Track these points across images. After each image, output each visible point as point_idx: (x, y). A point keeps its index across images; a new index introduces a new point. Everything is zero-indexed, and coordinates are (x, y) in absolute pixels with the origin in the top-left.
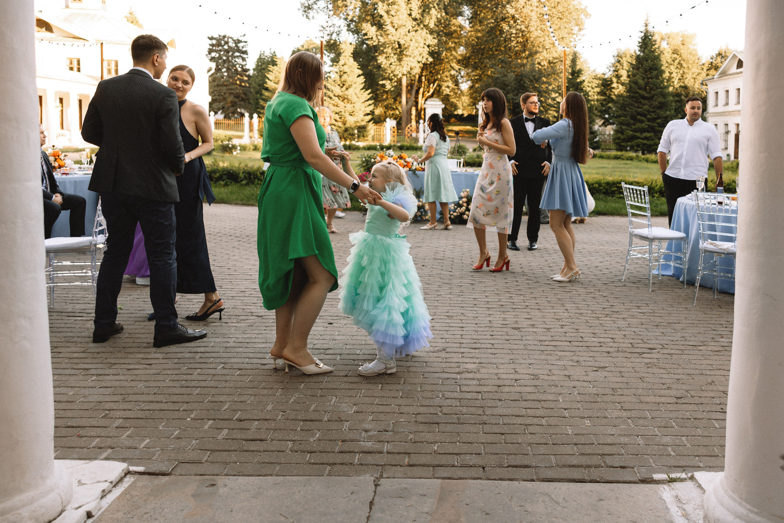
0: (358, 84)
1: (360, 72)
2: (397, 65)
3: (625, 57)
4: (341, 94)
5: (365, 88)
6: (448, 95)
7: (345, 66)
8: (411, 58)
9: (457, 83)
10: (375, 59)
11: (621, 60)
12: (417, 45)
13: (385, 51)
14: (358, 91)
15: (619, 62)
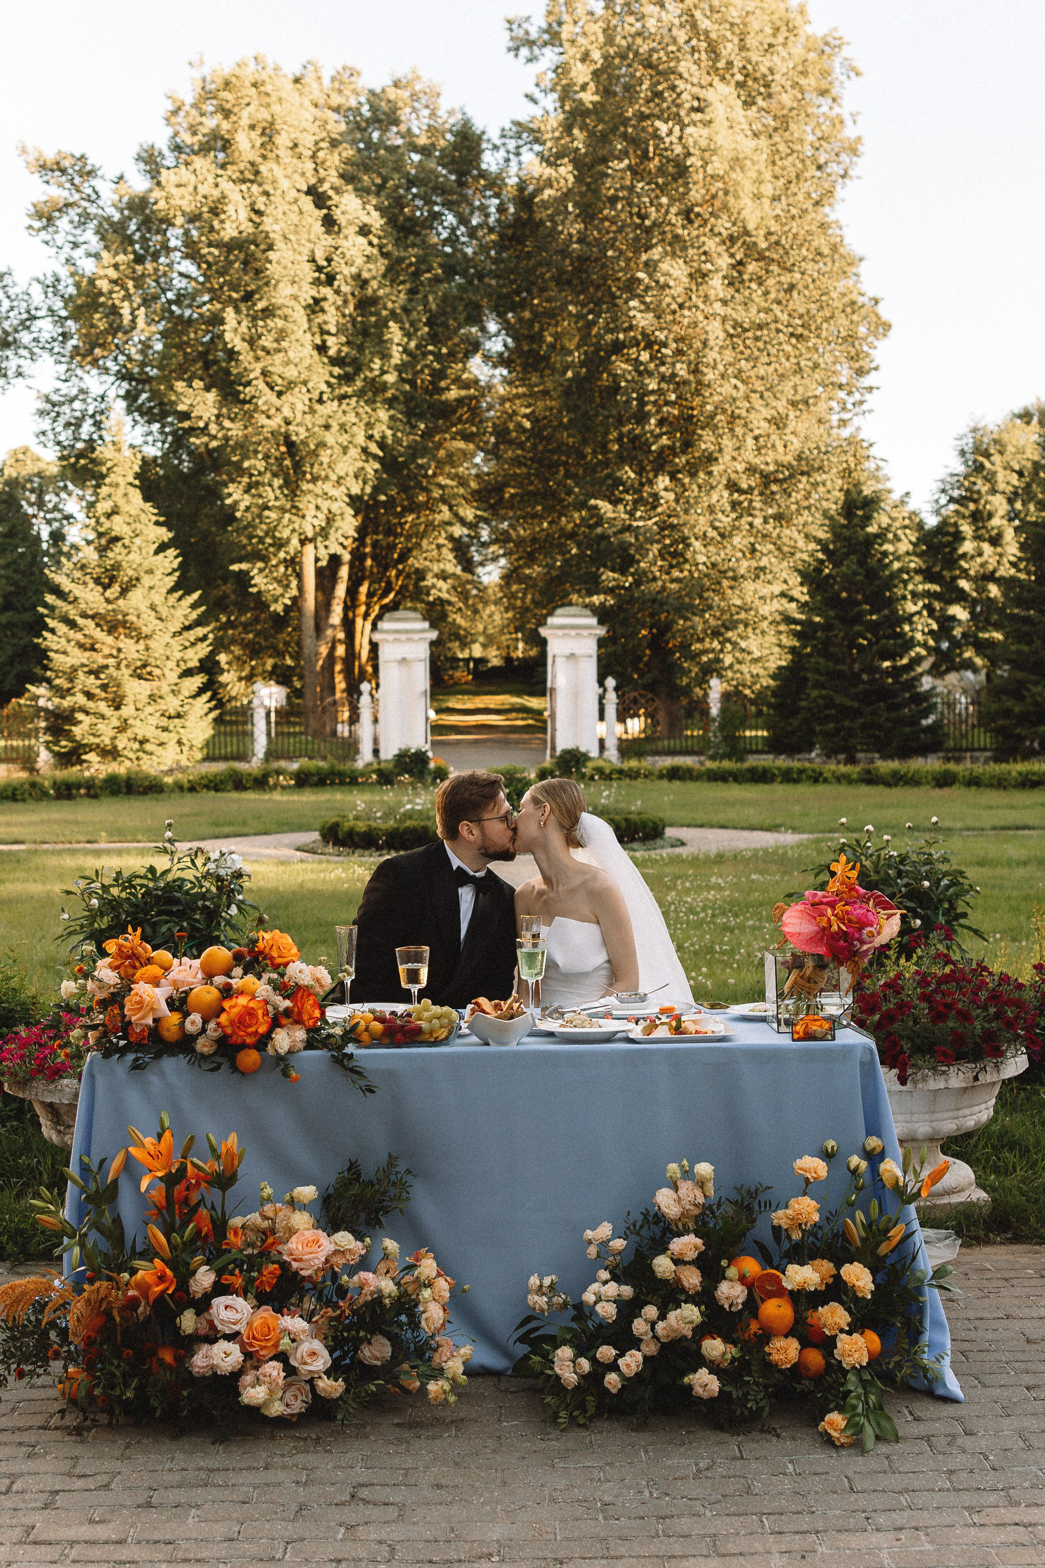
0: (158, 574)
1: (165, 535)
2: (283, 510)
3: (1001, 453)
4: (102, 607)
5: (183, 586)
6: (441, 601)
7: (116, 518)
8: (328, 487)
9: (468, 565)
10: (214, 493)
11: (987, 465)
12: (344, 439)
13: (246, 464)
14: (158, 598)
15: (979, 468)
